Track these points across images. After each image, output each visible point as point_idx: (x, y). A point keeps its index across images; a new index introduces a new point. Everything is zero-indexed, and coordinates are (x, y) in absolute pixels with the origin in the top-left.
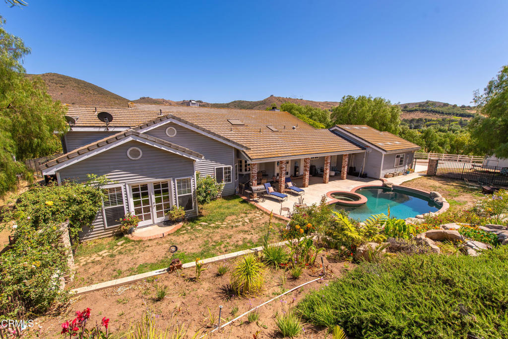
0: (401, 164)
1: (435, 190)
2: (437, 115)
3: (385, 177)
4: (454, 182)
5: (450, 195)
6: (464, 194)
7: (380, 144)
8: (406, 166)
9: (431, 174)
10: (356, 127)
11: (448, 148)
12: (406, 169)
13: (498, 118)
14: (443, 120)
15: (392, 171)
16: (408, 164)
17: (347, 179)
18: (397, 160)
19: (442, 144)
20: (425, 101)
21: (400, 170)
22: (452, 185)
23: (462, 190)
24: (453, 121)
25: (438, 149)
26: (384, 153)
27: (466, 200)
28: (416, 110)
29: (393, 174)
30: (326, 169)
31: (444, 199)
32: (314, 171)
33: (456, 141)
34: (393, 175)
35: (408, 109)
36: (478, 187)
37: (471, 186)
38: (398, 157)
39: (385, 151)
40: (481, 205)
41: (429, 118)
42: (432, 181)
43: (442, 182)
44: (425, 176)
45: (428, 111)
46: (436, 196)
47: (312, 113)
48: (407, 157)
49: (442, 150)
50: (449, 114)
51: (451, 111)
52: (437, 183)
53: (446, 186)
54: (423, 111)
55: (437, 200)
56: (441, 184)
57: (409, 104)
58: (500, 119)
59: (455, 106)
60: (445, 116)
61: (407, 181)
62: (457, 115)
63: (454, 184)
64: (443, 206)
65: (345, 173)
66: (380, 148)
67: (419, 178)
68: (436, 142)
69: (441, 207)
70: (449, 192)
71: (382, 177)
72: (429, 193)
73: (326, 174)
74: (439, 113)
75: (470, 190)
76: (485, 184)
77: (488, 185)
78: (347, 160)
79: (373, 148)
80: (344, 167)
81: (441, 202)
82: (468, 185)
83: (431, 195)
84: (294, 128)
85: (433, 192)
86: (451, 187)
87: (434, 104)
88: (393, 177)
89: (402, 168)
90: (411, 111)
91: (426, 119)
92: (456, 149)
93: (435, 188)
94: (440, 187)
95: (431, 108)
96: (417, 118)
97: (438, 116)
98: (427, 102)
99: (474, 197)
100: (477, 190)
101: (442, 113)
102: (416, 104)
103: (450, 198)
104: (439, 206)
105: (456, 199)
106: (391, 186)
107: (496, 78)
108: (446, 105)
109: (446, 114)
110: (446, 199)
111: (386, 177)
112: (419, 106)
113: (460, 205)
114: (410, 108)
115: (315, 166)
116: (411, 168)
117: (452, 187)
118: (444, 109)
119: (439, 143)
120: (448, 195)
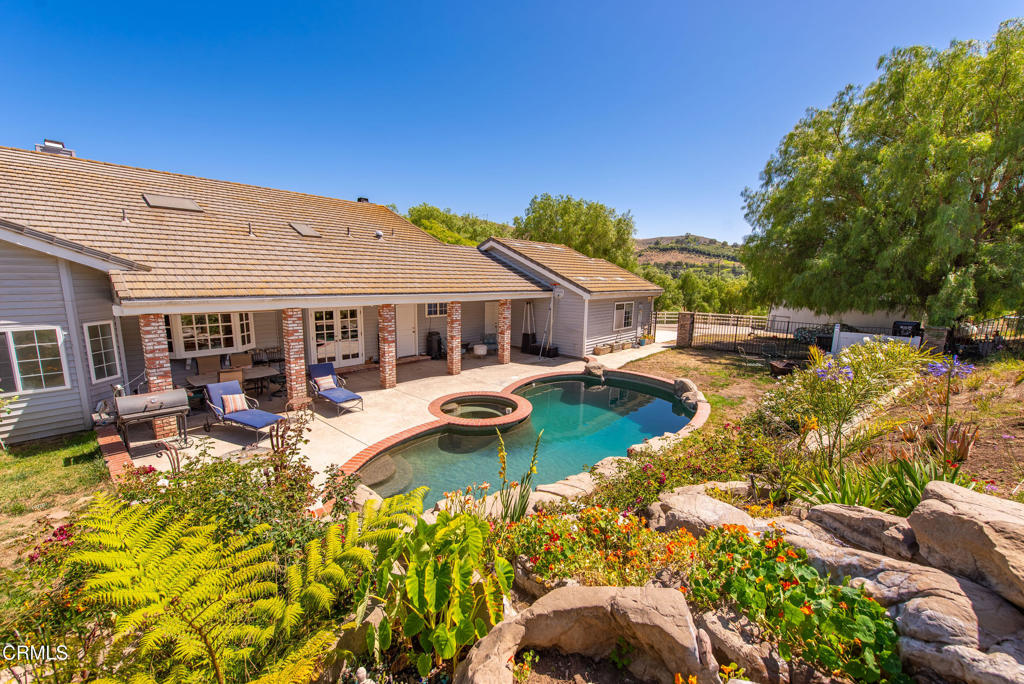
0: (627, 324)
1: (685, 376)
2: (702, 258)
3: (594, 354)
4: (722, 357)
5: (713, 385)
6: (740, 380)
7: (581, 279)
8: (639, 329)
9: (684, 345)
10: (540, 246)
11: (717, 303)
12: (639, 334)
13: (786, 227)
14: (710, 266)
15: (610, 339)
16: (643, 325)
17: (512, 361)
18: (618, 316)
19: (708, 299)
20: (684, 234)
21: (627, 337)
22: (720, 363)
23: (735, 372)
24: (723, 267)
25: (703, 307)
26: (586, 297)
27: (743, 392)
28: (672, 249)
29: (612, 346)
30: (452, 337)
31: (701, 396)
32: (435, 345)
33: (727, 294)
34: (612, 349)
35: (661, 247)
36: (762, 362)
37: (750, 362)
38: (620, 307)
39: (589, 292)
40: (773, 403)
41: (691, 261)
42: (684, 356)
43: (701, 358)
44: (673, 348)
45: (690, 251)
46: (684, 388)
47: (475, 231)
48: (638, 309)
49: (708, 308)
50: (718, 256)
51: (719, 252)
52: (690, 361)
53: (707, 366)
54: (682, 250)
55: (688, 398)
56: (699, 363)
57: (662, 238)
58: (789, 231)
59: (725, 244)
60: (713, 260)
61: (636, 361)
62: (728, 258)
63: (723, 361)
64: (698, 411)
65: (507, 346)
66: (577, 286)
67: (661, 353)
68: (699, 296)
69: (695, 413)
70: (712, 378)
71: (587, 352)
72: (673, 382)
73: (452, 349)
74: (704, 254)
75: (752, 371)
76: (774, 357)
77: (780, 358)
78: (508, 314)
79: (565, 288)
80: (502, 333)
81: (694, 402)
82: (745, 360)
83: (677, 387)
84: (378, 236)
85: (679, 379)
86: (717, 368)
87: (696, 239)
88: (611, 352)
89: (632, 334)
90: (665, 250)
91: (686, 264)
92: (728, 306)
93: (686, 370)
94: (696, 369)
95: (692, 245)
96: (674, 261)
97: (704, 259)
98: (687, 236)
99: (758, 385)
100: (761, 370)
101: (709, 255)
102: (672, 238)
103: (711, 393)
104: (690, 411)
105: (724, 392)
106: (599, 372)
107: (777, 155)
108: (713, 242)
109: (714, 256)
110: (705, 396)
111: (596, 352)
112: (677, 242)
113: (732, 406)
114: (663, 244)
115: (438, 334)
116: (649, 333)
117: (719, 367)
118: (711, 249)
119: (703, 298)
120: (709, 385)
